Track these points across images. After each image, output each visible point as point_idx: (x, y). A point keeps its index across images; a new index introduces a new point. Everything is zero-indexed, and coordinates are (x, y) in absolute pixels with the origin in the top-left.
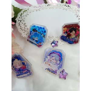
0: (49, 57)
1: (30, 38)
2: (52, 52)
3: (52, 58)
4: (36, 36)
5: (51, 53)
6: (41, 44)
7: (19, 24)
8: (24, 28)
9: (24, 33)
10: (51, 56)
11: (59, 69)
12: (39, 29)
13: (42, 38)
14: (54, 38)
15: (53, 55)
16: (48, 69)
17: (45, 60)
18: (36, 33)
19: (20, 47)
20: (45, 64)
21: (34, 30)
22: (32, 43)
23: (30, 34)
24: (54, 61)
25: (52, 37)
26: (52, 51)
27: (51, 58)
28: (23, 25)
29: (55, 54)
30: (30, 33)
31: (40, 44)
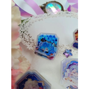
0: (68, 70)
1: (38, 50)
2: (71, 64)
3: (73, 71)
4: (45, 47)
6: (53, 55)
7: (23, 36)
8: (29, 39)
9: (30, 46)
10: (71, 69)
12: (48, 38)
13: (54, 48)
14: (65, 46)
16: (71, 87)
17: (64, 76)
18: (45, 43)
19: (27, 61)
20: (65, 80)
21: (43, 40)
22: (41, 55)
23: (38, 46)
25: (62, 46)
26: (71, 62)
27: (71, 71)
28: (27, 36)
29: (75, 65)
30: (38, 44)
31: (51, 56)
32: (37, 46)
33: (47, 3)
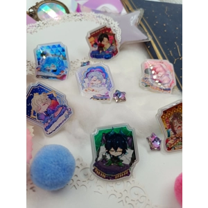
1: (40, 71)
3: (93, 79)
4: (50, 64)
5: (87, 74)
6: (65, 73)
11: (109, 90)
13: (62, 62)
15: (92, 74)
16: (95, 98)
20: (86, 92)
22: (48, 77)
24: (98, 82)
27: (90, 80)
29: (94, 71)
31: (62, 74)
32: (38, 66)
33: (37, 4)
